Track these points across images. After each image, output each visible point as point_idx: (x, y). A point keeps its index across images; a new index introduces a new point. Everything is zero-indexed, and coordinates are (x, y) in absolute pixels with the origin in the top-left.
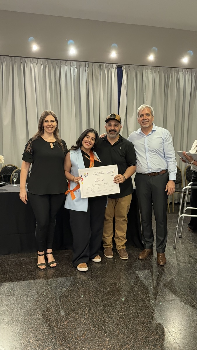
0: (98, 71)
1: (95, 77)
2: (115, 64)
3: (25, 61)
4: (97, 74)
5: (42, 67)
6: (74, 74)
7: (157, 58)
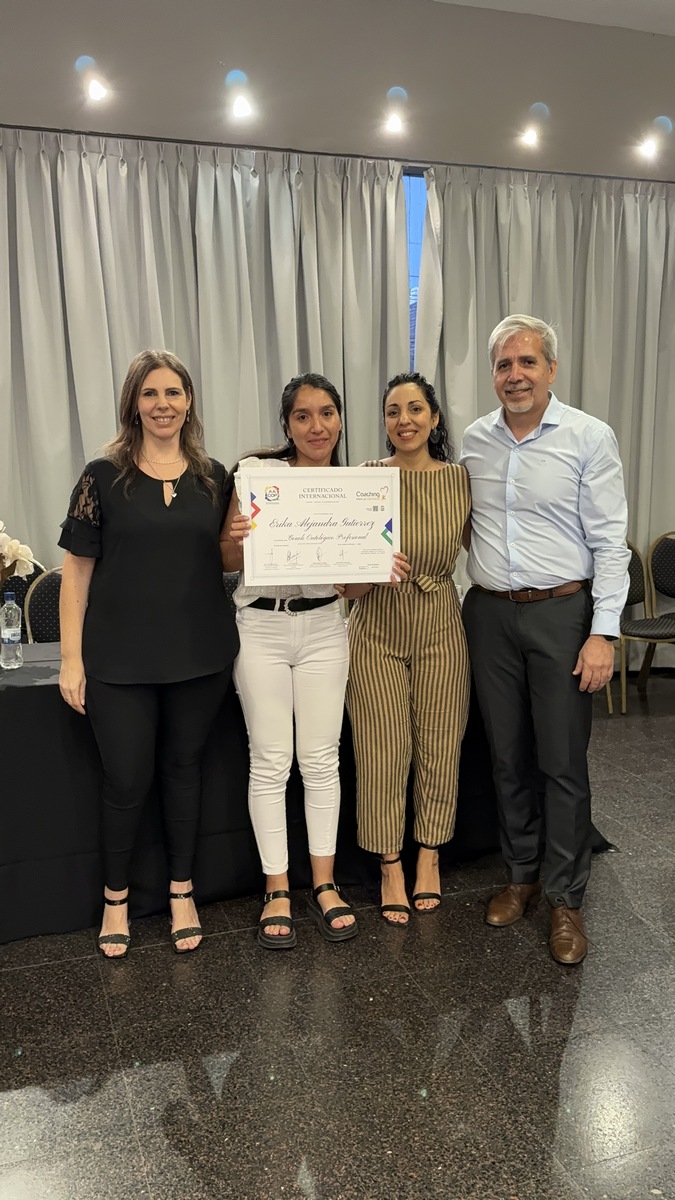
0: (335, 187)
1: (325, 211)
2: (397, 160)
3: (58, 146)
4: (332, 200)
5: (124, 171)
6: (248, 199)
7: (547, 139)
